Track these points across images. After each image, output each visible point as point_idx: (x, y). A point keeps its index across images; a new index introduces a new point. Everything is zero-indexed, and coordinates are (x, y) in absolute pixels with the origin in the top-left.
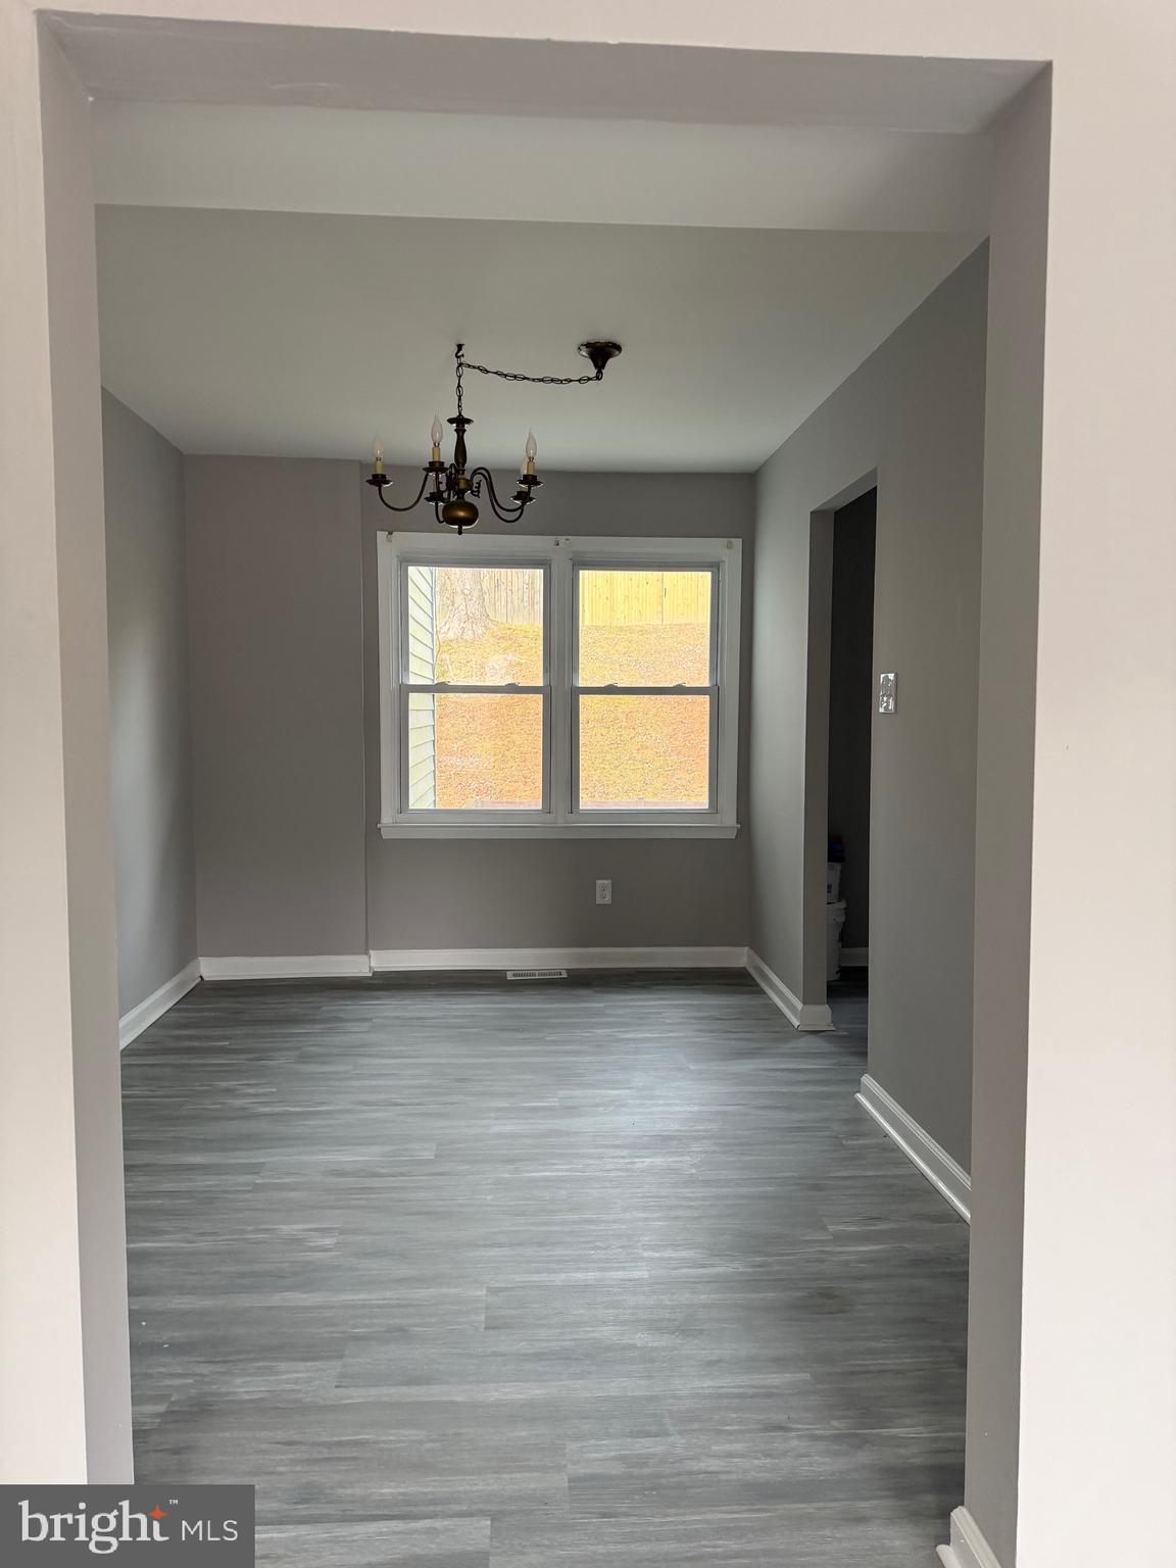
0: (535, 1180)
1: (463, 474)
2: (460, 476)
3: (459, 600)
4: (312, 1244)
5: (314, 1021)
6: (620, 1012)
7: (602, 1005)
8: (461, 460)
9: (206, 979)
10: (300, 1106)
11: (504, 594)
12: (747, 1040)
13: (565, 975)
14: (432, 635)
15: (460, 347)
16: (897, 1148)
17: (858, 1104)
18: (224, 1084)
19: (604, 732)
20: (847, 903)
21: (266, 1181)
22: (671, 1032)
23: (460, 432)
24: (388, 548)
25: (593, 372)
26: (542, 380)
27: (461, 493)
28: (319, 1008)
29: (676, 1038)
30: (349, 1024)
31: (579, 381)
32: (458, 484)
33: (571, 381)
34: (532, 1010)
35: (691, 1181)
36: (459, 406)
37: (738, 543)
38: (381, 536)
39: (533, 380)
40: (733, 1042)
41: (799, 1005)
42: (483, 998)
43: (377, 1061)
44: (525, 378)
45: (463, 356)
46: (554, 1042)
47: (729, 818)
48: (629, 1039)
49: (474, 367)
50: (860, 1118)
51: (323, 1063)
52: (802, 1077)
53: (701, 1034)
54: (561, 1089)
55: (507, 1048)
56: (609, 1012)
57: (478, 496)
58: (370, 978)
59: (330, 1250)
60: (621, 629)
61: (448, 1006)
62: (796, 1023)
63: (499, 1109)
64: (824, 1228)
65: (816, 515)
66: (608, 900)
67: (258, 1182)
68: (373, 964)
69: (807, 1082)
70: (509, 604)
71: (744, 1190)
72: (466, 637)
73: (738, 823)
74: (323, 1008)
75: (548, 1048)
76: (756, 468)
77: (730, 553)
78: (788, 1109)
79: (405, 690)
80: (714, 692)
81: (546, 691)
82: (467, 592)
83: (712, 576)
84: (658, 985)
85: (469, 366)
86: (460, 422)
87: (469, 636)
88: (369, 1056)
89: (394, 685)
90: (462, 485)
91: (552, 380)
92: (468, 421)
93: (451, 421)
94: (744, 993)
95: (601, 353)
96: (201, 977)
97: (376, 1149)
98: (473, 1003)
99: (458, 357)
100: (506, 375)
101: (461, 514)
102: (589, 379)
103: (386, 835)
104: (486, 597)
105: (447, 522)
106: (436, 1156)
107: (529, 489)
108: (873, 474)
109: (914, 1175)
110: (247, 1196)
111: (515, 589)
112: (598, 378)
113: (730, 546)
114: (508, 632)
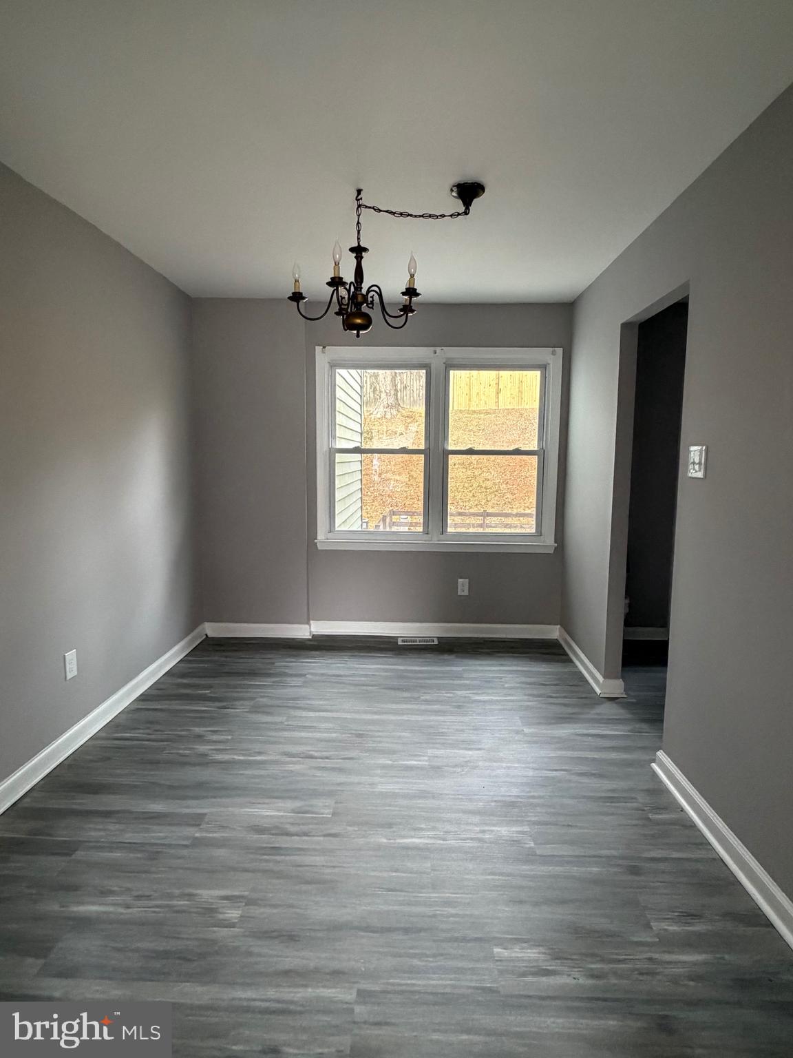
0: (406, 848)
1: (361, 291)
2: (358, 293)
3: (383, 395)
4: (221, 916)
5: (269, 675)
6: (473, 675)
7: (460, 669)
8: (359, 280)
9: (209, 636)
10: (243, 755)
11: (408, 392)
12: (565, 705)
13: (436, 642)
14: (361, 415)
15: (359, 191)
16: (693, 826)
17: (654, 774)
18: (197, 730)
19: (464, 470)
20: (630, 600)
21: (204, 834)
22: (510, 695)
23: (359, 259)
24: (322, 357)
25: (462, 209)
26: (422, 216)
27: (359, 305)
28: (273, 663)
29: (513, 701)
30: (289, 679)
31: (451, 216)
32: (357, 299)
33: (445, 216)
34: (411, 671)
35: (530, 857)
36: (358, 239)
37: (560, 351)
38: (318, 349)
39: (416, 216)
40: (553, 707)
41: (601, 679)
42: (380, 660)
43: (304, 714)
44: (409, 215)
45: (361, 199)
46: (427, 702)
47: (549, 540)
48: (480, 701)
49: (370, 207)
50: (658, 790)
51: (268, 713)
52: (608, 743)
53: (531, 698)
54: (430, 748)
55: (394, 706)
56: (465, 675)
57: (372, 308)
58: (309, 640)
59: (233, 925)
60: (474, 412)
61: (357, 666)
62: (598, 691)
63: (384, 767)
64: (648, 926)
65: (626, 326)
66: (466, 593)
67: (197, 835)
68: (312, 630)
69: (613, 749)
70: (412, 398)
71: (575, 870)
72: (387, 416)
73: (555, 542)
74: (277, 664)
75: (423, 707)
76: (573, 300)
77: (554, 358)
78: (601, 776)
79: (333, 452)
80: (541, 454)
81: (427, 453)
82: (388, 391)
83: (541, 373)
84: (498, 652)
85: (366, 207)
86: (359, 251)
87: (388, 416)
88: (299, 708)
89: (326, 448)
90: (360, 299)
91: (430, 216)
92: (365, 250)
93: (352, 250)
94: (558, 661)
95: (469, 192)
96: (206, 635)
97: (290, 804)
98: (373, 664)
99: (358, 200)
100: (394, 213)
101: (359, 321)
102: (459, 214)
103: (320, 547)
104: (399, 394)
105: (350, 330)
106: (334, 814)
107: (410, 300)
108: (686, 286)
109: (714, 859)
110: (185, 852)
111: (415, 390)
112: (466, 213)
113: (554, 353)
114: (411, 413)
